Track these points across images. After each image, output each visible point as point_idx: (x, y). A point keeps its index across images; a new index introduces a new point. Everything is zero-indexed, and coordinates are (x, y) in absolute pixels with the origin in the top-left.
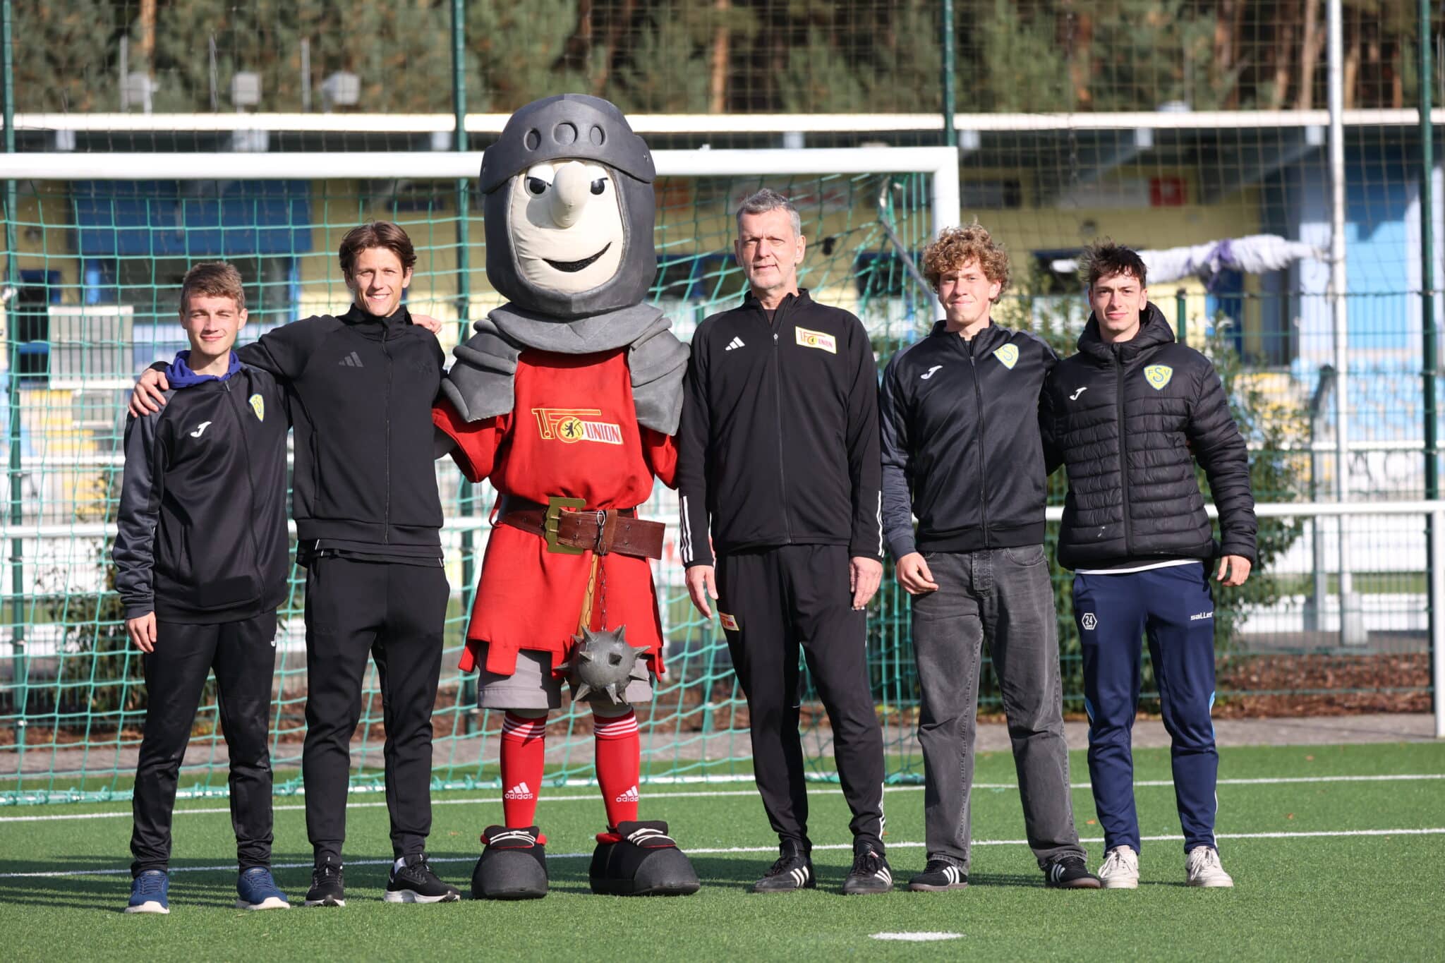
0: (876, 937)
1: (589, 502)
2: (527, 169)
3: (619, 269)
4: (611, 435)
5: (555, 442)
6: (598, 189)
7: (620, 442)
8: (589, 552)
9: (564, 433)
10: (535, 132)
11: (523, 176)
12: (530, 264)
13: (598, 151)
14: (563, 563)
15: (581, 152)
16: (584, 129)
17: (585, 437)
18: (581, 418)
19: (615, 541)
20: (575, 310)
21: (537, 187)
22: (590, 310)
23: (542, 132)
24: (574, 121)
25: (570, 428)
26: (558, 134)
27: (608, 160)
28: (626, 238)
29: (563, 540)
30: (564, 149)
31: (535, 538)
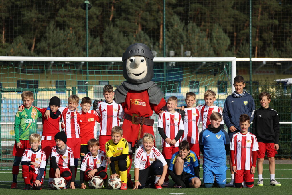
0: (171, 194)
1: (139, 115)
2: (130, 57)
3: (146, 75)
4: (144, 104)
5: (134, 105)
6: (142, 61)
7: (145, 106)
8: (140, 124)
9: (135, 103)
10: (132, 51)
11: (129, 59)
12: (130, 74)
13: (143, 54)
14: (135, 127)
15: (139, 54)
16: (140, 50)
17: (139, 104)
18: (139, 101)
19: (144, 122)
20: (138, 83)
21: (132, 60)
22: (141, 82)
23: (133, 51)
24: (139, 49)
25: (136, 103)
26: (136, 51)
27: (144, 56)
28: (147, 70)
29: (135, 122)
30: (136, 54)
31: (130, 122)
